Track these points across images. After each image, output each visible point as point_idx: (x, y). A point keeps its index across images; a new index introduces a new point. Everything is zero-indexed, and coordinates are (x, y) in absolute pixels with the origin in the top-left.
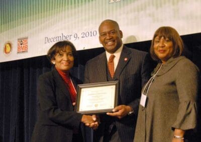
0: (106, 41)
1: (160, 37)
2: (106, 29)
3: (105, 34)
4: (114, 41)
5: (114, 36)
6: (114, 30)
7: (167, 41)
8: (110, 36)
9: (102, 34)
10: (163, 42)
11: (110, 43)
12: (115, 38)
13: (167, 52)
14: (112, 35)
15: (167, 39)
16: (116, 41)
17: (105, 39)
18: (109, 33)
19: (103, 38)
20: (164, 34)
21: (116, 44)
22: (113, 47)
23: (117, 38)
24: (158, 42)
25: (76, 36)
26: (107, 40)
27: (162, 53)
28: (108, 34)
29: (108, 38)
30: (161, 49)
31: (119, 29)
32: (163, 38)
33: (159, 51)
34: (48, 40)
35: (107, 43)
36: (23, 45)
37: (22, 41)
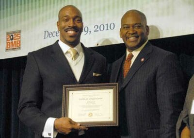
2: (130, 21)
3: (128, 27)
4: (137, 37)
5: (139, 31)
6: (140, 24)
8: (133, 31)
9: (125, 26)
11: (132, 39)
12: (139, 34)
14: (136, 29)
16: (140, 38)
18: (133, 26)
19: (125, 32)
21: (139, 41)
22: (135, 44)
23: (142, 34)
25: (86, 30)
26: (129, 34)
28: (131, 28)
29: (131, 32)
31: (146, 24)
34: (49, 35)
35: (128, 38)
36: (13, 41)
37: (12, 36)
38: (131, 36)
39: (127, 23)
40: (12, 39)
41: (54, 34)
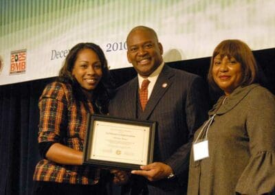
0: (138, 58)
1: (222, 57)
2: (138, 41)
3: (136, 48)
4: (150, 59)
5: (150, 50)
6: (151, 42)
7: (233, 62)
8: (144, 51)
9: (132, 48)
10: (226, 63)
11: (144, 61)
12: (151, 55)
13: (232, 79)
14: (147, 49)
15: (233, 59)
16: (153, 59)
17: (136, 55)
18: (143, 46)
19: (133, 54)
20: (228, 52)
21: (153, 63)
22: (148, 68)
23: (155, 54)
24: (219, 63)
27: (223, 80)
28: (141, 49)
29: (141, 54)
30: (222, 74)
31: (157, 41)
32: (226, 57)
33: (220, 77)
34: (56, 55)
35: (139, 62)
36: (18, 62)
37: (17, 56)
38: (141, 58)
39: (135, 44)
40: (16, 60)
41: (62, 54)
